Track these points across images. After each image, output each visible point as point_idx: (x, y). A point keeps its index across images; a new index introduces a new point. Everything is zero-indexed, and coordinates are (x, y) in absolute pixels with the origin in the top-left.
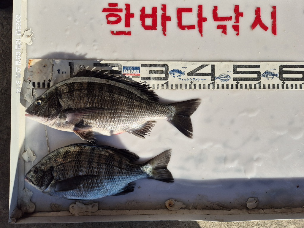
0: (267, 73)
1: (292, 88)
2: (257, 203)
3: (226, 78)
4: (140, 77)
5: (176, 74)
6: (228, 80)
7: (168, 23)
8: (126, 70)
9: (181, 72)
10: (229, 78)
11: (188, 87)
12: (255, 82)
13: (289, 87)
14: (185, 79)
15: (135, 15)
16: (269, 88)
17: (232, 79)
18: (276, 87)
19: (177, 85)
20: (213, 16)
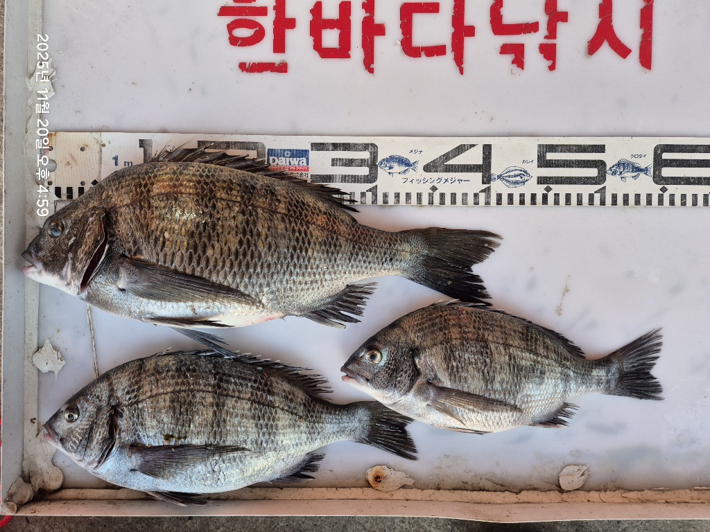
0: (622, 165)
1: (684, 203)
2: (583, 477)
3: (518, 178)
5: (397, 168)
6: (524, 182)
7: (379, 41)
8: (276, 158)
9: (408, 164)
10: (526, 178)
11: (425, 200)
12: (592, 188)
13: (678, 200)
14: (417, 181)
15: (298, 23)
16: (626, 202)
17: (535, 180)
18: (643, 200)
19: (397, 196)
20: (492, 22)
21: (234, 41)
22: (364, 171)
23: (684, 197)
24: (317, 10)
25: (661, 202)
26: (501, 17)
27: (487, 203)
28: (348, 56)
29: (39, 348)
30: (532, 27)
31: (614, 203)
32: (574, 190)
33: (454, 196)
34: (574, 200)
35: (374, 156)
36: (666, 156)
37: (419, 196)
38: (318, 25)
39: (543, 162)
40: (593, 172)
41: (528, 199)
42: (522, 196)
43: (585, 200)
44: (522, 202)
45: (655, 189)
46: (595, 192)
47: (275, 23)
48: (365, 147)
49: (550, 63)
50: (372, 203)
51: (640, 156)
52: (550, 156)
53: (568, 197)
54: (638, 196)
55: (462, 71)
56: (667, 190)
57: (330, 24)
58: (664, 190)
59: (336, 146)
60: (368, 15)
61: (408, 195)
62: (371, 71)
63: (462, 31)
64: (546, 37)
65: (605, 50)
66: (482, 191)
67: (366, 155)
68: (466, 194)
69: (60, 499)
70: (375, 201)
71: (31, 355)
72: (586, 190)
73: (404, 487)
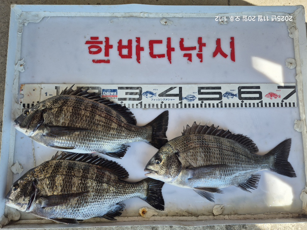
0: (227, 94)
1: (250, 106)
2: (222, 209)
3: (192, 99)
4: (117, 98)
5: (149, 95)
6: (194, 100)
7: (142, 53)
8: (105, 92)
9: (153, 94)
10: (194, 98)
11: (159, 106)
12: (218, 102)
13: (248, 105)
14: (157, 100)
15: (114, 47)
16: (230, 106)
17: (197, 99)
18: (236, 105)
19: (149, 105)
20: (180, 46)
21: (91, 52)
22: (137, 96)
23: (250, 104)
24: (120, 42)
25: (242, 106)
26: (183, 45)
27: (181, 107)
28: (131, 58)
29: (14, 164)
30: (194, 48)
31: (226, 106)
32: (211, 102)
33: (169, 105)
34: (212, 106)
35: (141, 91)
36: (242, 90)
37: (157, 105)
38: (120, 47)
39: (200, 93)
40: (218, 96)
41: (195, 106)
42: (193, 104)
43: (216, 105)
44: (193, 107)
45: (240, 102)
46: (219, 103)
47: (105, 46)
48: (138, 88)
49: (200, 60)
50: (141, 108)
51: (234, 90)
52: (202, 91)
53: (209, 104)
54: (234, 104)
55: (171, 63)
56: (244, 102)
57: (125, 47)
58: (242, 102)
59: (127, 88)
60: (138, 44)
61: (153, 105)
62: (139, 62)
63: (170, 49)
64: (199, 51)
65: (219, 56)
66: (179, 103)
67: (138, 91)
68: (174, 104)
69: (19, 224)
70: (141, 107)
71: (10, 167)
72: (216, 102)
73: (154, 215)
